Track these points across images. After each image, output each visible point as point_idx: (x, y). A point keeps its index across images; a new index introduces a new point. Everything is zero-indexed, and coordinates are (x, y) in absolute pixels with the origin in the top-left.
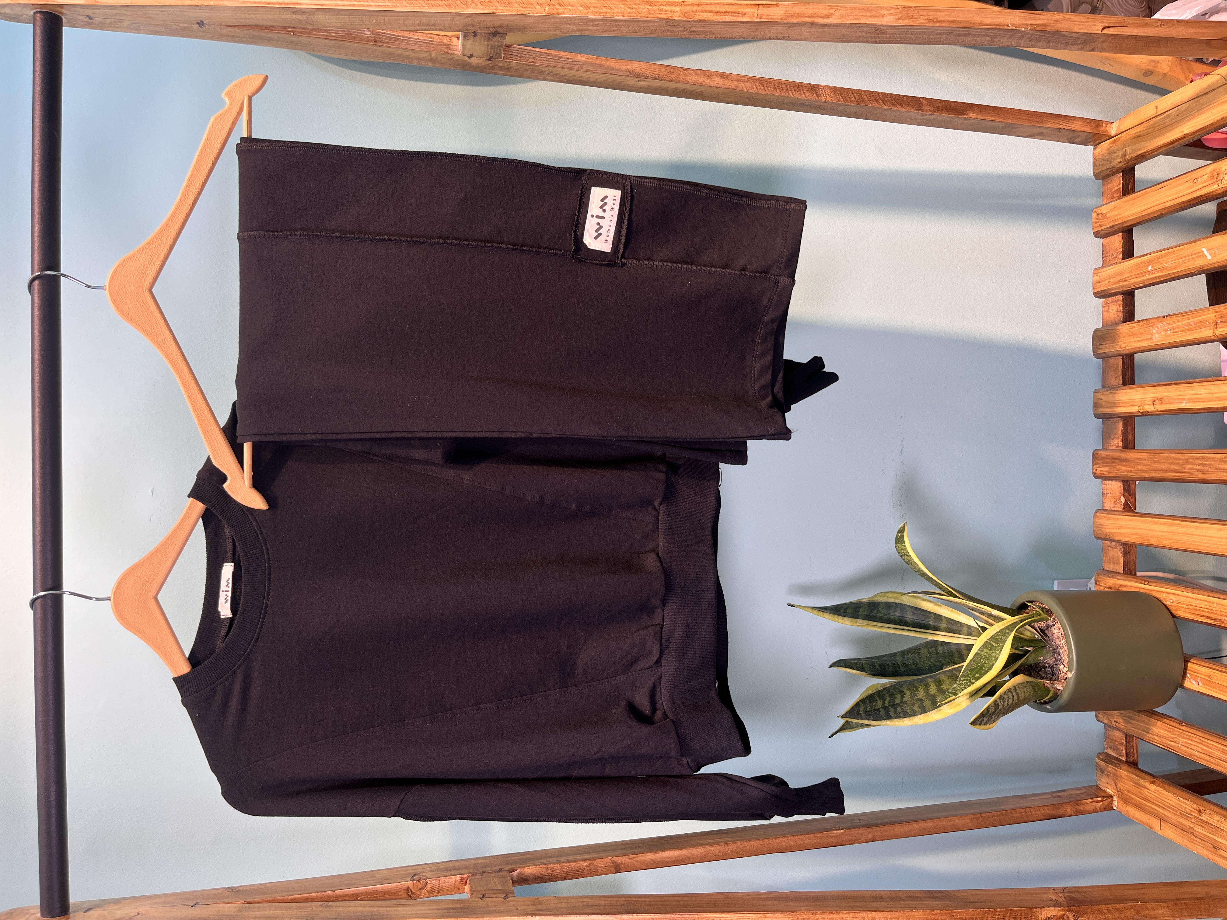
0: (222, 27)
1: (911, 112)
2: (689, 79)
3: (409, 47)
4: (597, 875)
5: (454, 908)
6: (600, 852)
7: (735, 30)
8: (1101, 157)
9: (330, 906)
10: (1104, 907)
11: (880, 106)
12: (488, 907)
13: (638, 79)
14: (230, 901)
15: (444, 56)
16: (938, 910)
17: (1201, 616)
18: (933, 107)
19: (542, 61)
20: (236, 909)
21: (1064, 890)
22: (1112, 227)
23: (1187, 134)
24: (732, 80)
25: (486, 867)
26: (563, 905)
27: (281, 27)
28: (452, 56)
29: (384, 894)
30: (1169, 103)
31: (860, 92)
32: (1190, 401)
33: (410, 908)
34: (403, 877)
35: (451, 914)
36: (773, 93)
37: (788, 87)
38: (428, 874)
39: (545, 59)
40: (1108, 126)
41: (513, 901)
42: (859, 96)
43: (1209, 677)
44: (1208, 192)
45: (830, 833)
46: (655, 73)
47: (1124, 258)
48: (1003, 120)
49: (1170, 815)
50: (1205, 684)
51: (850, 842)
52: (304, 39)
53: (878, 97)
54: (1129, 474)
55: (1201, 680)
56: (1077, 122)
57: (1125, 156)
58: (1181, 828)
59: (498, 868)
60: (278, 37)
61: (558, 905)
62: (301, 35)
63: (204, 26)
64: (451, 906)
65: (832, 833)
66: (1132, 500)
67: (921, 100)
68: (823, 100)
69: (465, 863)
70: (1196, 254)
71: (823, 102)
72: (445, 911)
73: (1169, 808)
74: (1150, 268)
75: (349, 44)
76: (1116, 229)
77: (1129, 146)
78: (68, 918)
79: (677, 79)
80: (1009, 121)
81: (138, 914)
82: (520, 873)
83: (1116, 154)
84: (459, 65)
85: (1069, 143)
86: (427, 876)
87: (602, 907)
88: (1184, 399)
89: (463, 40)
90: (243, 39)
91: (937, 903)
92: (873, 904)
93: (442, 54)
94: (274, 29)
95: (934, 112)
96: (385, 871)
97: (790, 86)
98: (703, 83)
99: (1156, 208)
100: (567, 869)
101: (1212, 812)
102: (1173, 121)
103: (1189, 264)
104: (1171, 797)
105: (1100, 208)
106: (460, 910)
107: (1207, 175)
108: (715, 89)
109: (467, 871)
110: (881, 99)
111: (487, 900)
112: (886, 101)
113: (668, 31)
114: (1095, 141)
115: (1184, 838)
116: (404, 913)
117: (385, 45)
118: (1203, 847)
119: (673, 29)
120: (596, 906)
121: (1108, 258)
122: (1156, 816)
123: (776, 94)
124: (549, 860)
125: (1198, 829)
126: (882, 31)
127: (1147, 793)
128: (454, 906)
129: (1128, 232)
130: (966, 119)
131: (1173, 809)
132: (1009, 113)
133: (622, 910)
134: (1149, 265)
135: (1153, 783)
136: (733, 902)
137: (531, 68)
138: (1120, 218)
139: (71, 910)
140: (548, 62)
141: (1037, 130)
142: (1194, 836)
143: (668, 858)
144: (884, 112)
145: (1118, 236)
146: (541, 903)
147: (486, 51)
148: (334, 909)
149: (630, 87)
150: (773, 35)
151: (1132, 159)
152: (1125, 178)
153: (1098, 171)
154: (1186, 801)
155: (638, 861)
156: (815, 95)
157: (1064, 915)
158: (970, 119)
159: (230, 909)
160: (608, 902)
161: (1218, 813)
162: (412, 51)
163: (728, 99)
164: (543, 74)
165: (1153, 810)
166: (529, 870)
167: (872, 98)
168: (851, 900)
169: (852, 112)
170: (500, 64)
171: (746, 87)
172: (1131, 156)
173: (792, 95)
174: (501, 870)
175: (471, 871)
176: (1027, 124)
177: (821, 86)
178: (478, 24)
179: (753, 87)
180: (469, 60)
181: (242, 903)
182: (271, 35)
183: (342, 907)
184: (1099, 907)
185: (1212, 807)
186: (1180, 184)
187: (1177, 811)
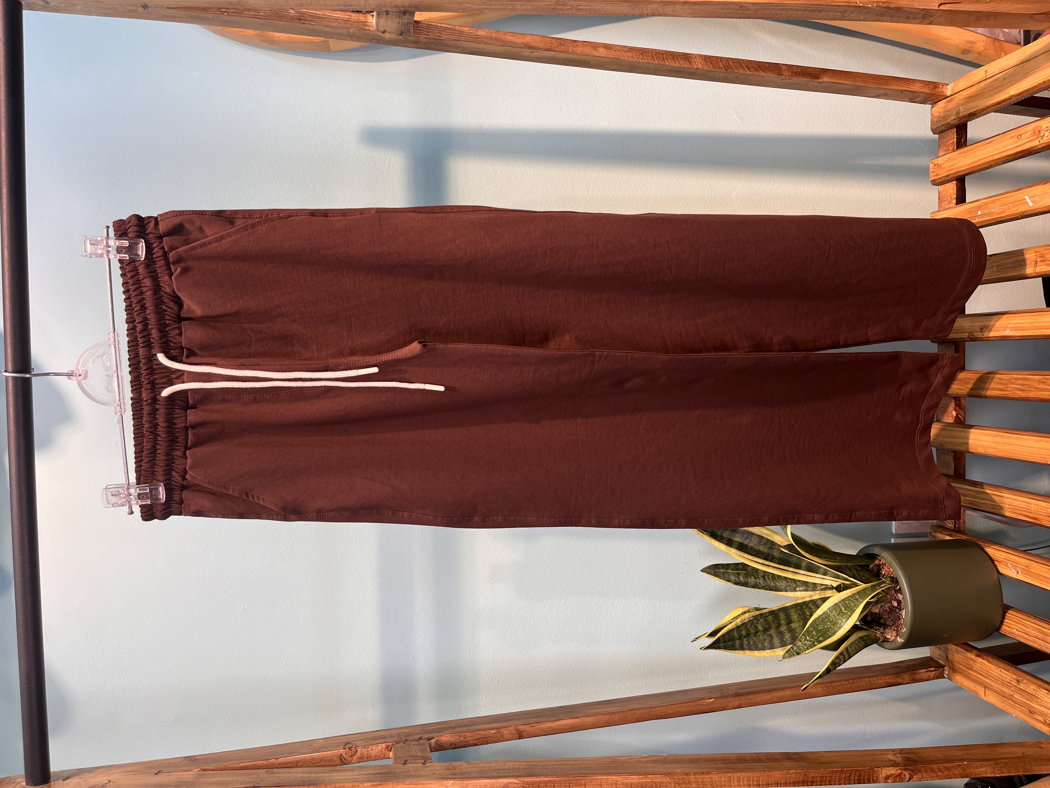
0: (164, 9)
1: (772, 76)
2: (578, 50)
3: (329, 24)
4: (503, 741)
5: (380, 774)
6: (505, 721)
7: (616, 8)
8: (938, 114)
9: (274, 773)
10: (935, 766)
11: (745, 72)
12: (409, 772)
13: (532, 51)
14: (188, 768)
15: (361, 32)
16: (794, 770)
17: (1021, 514)
18: (792, 72)
19: (447, 36)
20: (193, 776)
21: (901, 751)
22: (947, 176)
23: (1013, 96)
24: (615, 51)
25: (408, 736)
26: (474, 769)
27: (216, 8)
28: (368, 32)
29: (321, 761)
30: (997, 68)
31: (727, 59)
32: (1012, 329)
33: (342, 774)
34: (337, 746)
35: (377, 778)
36: (651, 62)
37: (664, 56)
38: (358, 743)
39: (450, 33)
40: (944, 87)
41: (431, 766)
42: (727, 63)
43: (1027, 567)
44: (1031, 147)
45: (703, 702)
46: (546, 44)
47: (957, 204)
48: (853, 83)
49: (993, 684)
50: (1023, 573)
51: (720, 709)
52: (236, 19)
53: (743, 64)
54: (960, 391)
55: (1019, 569)
56: (917, 84)
57: (959, 113)
58: (1002, 695)
59: (418, 737)
60: (213, 16)
61: (470, 770)
62: (234, 14)
63: (147, 8)
64: (378, 771)
65: (704, 702)
66: (962, 413)
67: (781, 66)
68: (695, 67)
69: (390, 732)
70: (1018, 201)
71: (695, 69)
72: (373, 776)
73: (993, 677)
74: (979, 213)
75: (276, 22)
76: (950, 178)
77: (962, 105)
78: (50, 786)
79: (566, 50)
80: (857, 84)
81: (110, 781)
82: (437, 741)
83: (951, 112)
84: (374, 39)
85: (910, 102)
86: (357, 744)
87: (507, 771)
88: (1008, 328)
89: (377, 18)
90: (183, 19)
91: (793, 764)
92: (738, 765)
93: (359, 30)
94: (209, 10)
95: (793, 77)
96: (321, 740)
97: (666, 55)
98: (590, 53)
99: (985, 161)
100: (478, 737)
101: (1028, 682)
102: (1000, 84)
103: (1013, 209)
104: (994, 668)
105: (937, 159)
106: (385, 775)
107: (1029, 132)
108: (600, 59)
109: (391, 739)
110: (746, 66)
111: (409, 766)
112: (751, 68)
113: (557, 9)
114: (932, 100)
115: (1005, 704)
116: (337, 778)
117: (308, 22)
118: (1020, 711)
119: (561, 7)
120: (502, 770)
121: (944, 203)
122: (981, 684)
123: (654, 62)
124: (462, 729)
125: (1017, 696)
126: (746, 8)
127: (973, 664)
128: (380, 771)
129: (961, 181)
130: (820, 83)
131: (996, 679)
132: (858, 77)
133: (524, 774)
134: (979, 210)
135: (978, 656)
136: (619, 765)
137: (439, 41)
138: (952, 169)
139: (52, 779)
140: (452, 36)
141: (882, 92)
142: (1013, 702)
143: (564, 725)
144: (748, 77)
145: (952, 184)
146: (454, 768)
147: (397, 28)
148: (277, 775)
149: (525, 57)
150: (650, 12)
151: (964, 117)
152: (959, 133)
153: (935, 127)
154: (1007, 673)
155: (538, 729)
156: (688, 63)
157: (901, 773)
158: (823, 82)
159: (187, 776)
160: (512, 766)
161: (1033, 683)
162: (332, 27)
163: (612, 67)
164: (448, 46)
165: (979, 680)
166: (445, 738)
167: (738, 65)
168: (720, 762)
169: (720, 77)
170: (409, 38)
171: (626, 57)
172: (964, 114)
173: (667, 63)
174: (420, 738)
175: (395, 739)
176: (874, 86)
177: (693, 54)
178: (389, 5)
179: (633, 56)
180: (384, 35)
181: (199, 771)
182: (206, 15)
183: (284, 773)
184: (931, 766)
185: (1029, 677)
186: (1007, 140)
187: (998, 681)
